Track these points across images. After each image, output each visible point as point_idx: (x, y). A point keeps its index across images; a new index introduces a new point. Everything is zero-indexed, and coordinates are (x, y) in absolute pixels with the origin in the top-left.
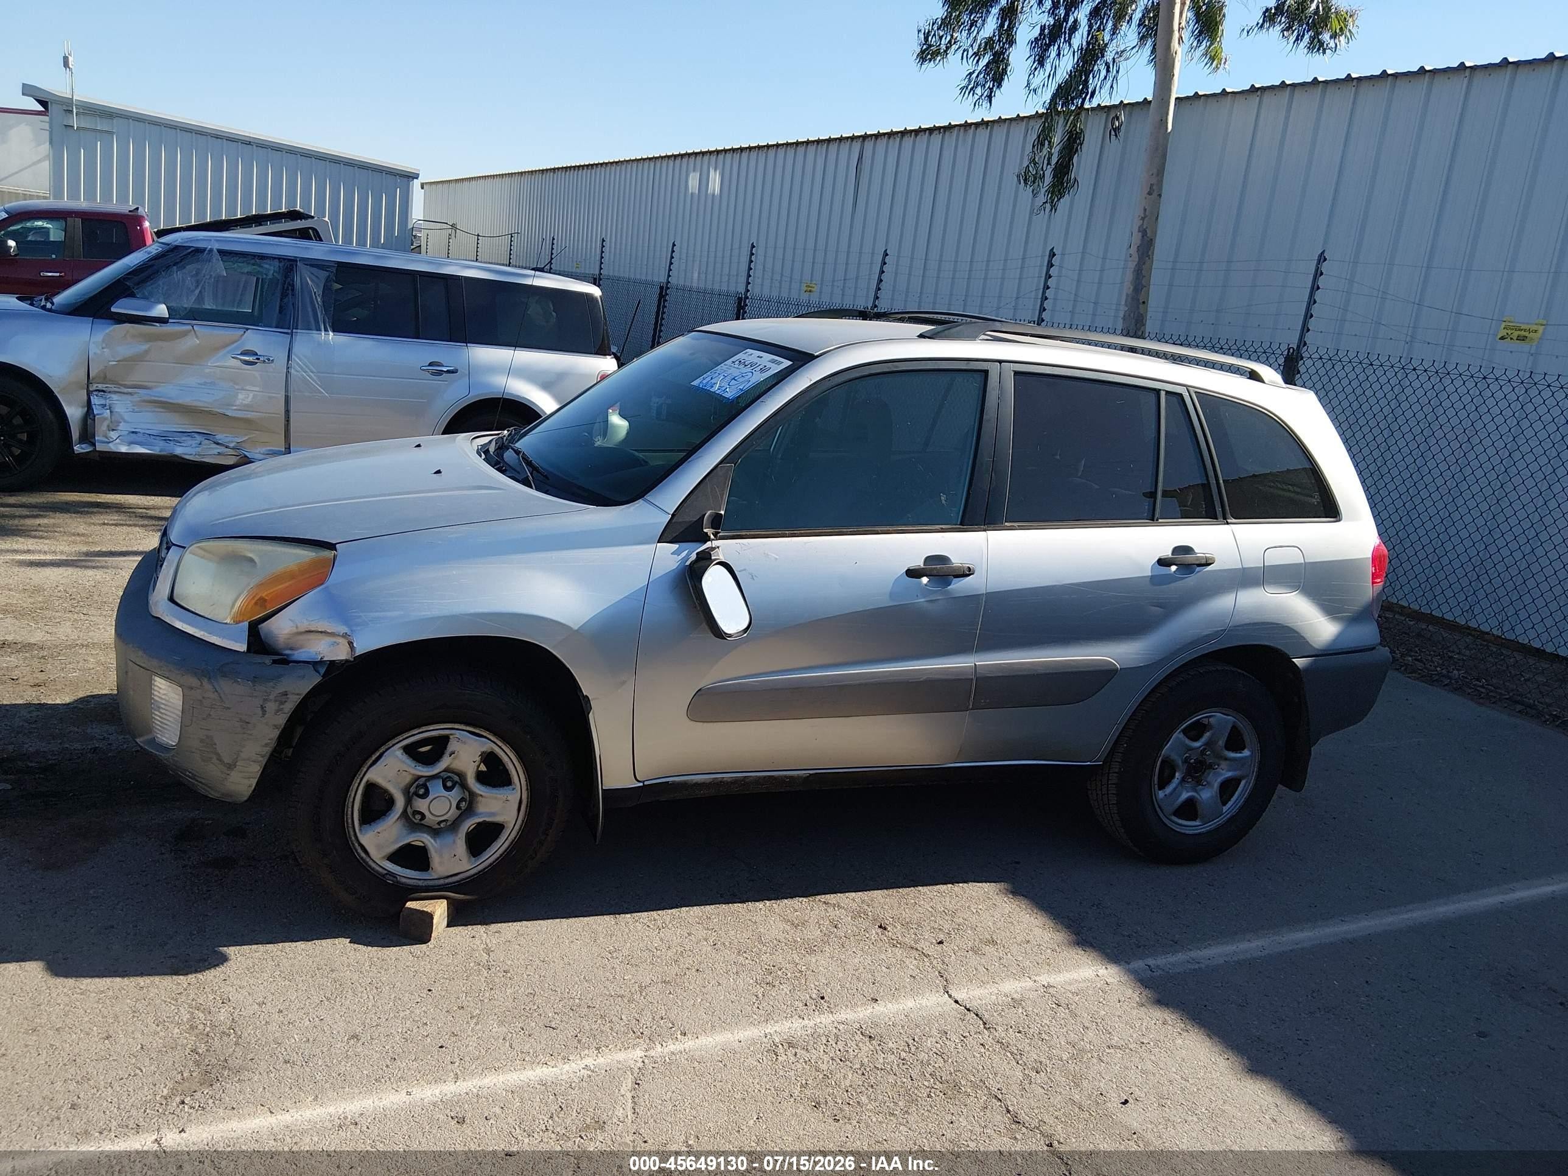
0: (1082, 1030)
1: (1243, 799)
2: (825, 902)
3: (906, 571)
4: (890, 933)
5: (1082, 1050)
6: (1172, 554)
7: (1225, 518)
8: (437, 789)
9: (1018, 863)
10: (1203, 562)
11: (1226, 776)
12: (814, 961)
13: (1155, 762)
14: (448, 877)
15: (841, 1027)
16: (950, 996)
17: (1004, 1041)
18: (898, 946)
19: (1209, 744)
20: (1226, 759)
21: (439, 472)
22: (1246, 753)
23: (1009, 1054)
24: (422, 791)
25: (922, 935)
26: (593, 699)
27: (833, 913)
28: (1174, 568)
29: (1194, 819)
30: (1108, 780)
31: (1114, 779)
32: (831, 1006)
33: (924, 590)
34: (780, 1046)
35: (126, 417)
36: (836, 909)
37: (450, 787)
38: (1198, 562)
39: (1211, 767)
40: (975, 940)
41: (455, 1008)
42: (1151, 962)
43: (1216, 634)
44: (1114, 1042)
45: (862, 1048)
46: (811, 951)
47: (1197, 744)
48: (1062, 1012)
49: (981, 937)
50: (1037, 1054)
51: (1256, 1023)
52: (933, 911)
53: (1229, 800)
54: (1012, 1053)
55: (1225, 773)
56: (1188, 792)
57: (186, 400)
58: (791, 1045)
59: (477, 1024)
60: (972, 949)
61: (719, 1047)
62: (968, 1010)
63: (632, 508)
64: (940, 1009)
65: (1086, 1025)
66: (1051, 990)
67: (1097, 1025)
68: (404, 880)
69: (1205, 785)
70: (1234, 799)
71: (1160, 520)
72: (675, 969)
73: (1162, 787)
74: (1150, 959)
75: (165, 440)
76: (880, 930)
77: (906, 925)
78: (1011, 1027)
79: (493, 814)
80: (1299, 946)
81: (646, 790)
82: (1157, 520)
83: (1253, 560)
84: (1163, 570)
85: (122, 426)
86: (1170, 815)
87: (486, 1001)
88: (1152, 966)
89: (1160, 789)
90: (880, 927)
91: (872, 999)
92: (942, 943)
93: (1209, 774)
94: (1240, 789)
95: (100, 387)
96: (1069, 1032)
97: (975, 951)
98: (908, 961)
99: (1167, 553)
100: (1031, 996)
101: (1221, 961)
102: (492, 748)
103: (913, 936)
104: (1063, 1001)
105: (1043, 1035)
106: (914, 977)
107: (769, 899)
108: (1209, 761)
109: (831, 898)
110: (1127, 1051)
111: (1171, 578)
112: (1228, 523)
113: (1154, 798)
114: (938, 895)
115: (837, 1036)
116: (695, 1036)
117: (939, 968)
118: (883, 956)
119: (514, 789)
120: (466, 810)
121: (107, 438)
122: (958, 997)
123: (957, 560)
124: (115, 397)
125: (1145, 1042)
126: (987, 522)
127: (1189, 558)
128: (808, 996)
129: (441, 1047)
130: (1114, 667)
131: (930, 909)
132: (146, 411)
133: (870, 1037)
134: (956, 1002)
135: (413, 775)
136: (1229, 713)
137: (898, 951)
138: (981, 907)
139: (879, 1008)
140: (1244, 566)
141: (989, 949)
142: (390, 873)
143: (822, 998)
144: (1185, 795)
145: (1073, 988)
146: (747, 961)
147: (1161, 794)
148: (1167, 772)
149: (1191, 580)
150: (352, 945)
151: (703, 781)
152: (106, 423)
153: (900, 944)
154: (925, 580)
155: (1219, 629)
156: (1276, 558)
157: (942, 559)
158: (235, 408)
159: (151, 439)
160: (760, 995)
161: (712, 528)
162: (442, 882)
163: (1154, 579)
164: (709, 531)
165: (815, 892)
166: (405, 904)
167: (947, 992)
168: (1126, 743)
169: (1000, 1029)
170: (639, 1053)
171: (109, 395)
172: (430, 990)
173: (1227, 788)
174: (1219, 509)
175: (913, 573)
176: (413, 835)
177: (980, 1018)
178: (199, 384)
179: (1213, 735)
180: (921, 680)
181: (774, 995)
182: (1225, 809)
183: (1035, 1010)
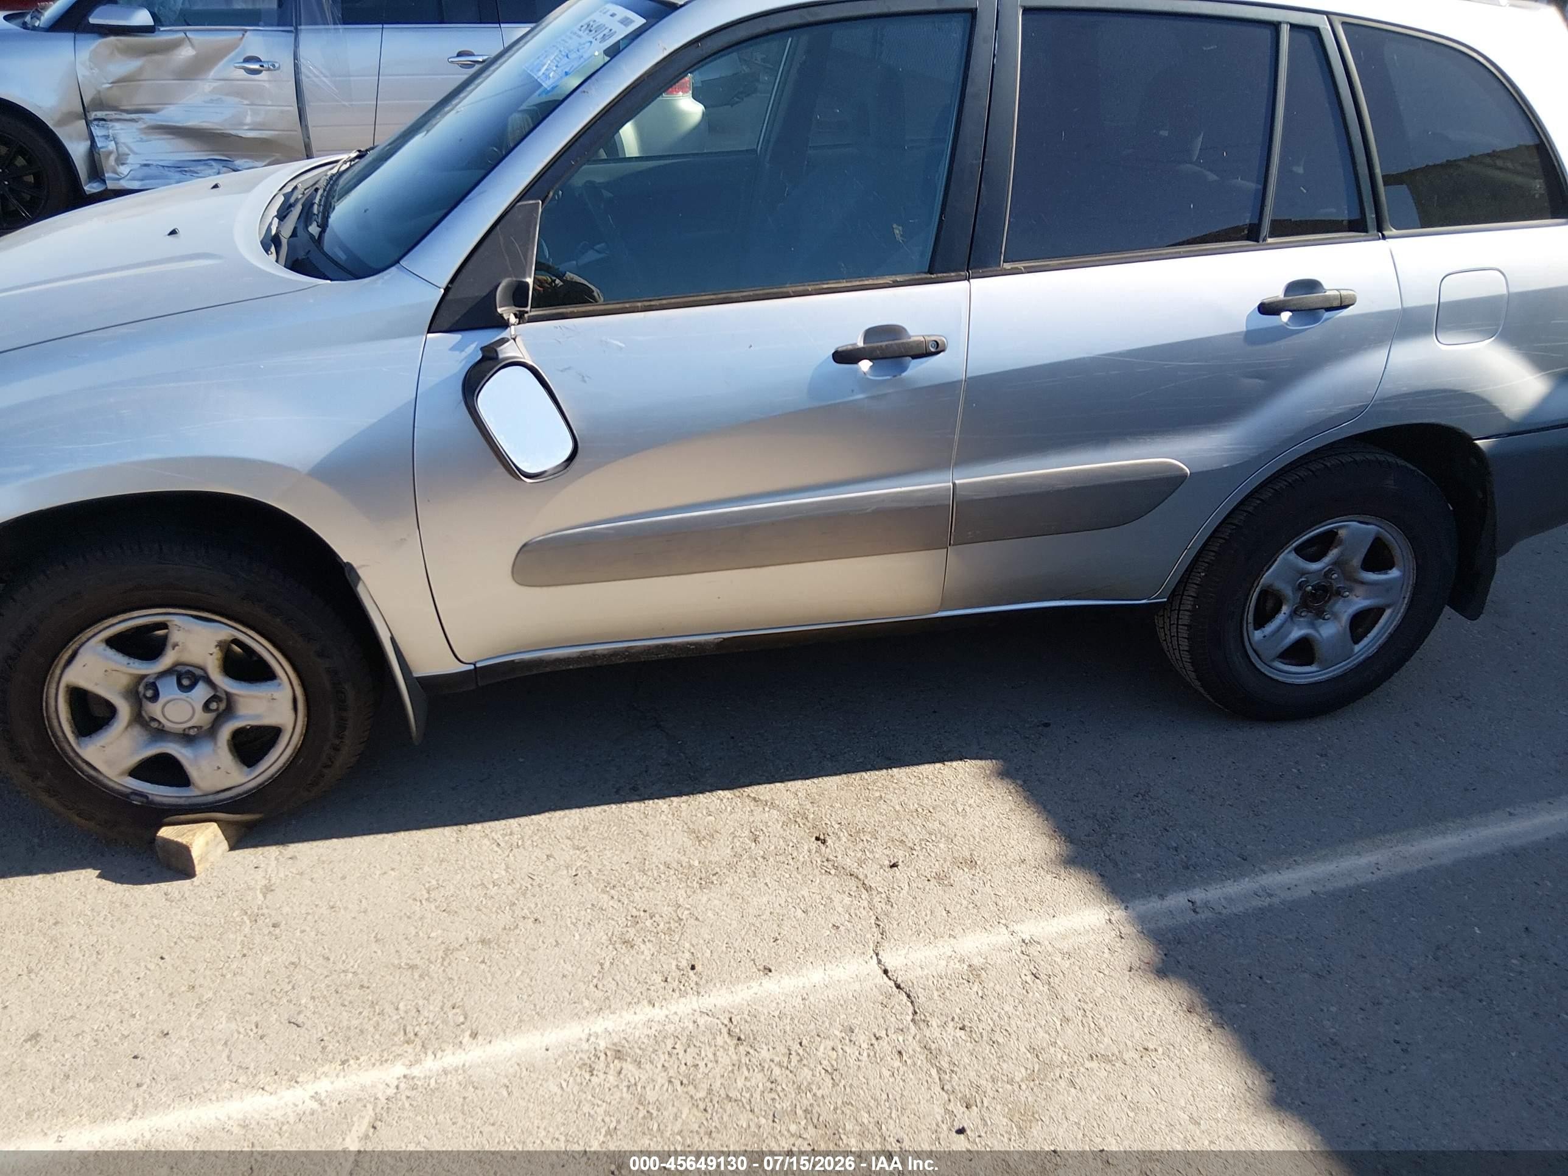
0: (1058, 1023)
1: (1387, 634)
2: (754, 799)
3: (834, 355)
4: (828, 850)
5: (1048, 1065)
6: (1285, 295)
7: (1380, 229)
8: (169, 690)
9: (1047, 725)
10: (1336, 304)
11: (1361, 606)
12: (704, 899)
13: (1247, 596)
14: (218, 792)
15: (701, 1021)
16: (879, 962)
17: (933, 1046)
18: (833, 872)
19: (1337, 563)
20: (1362, 583)
21: (173, 232)
22: (1394, 573)
23: (934, 1072)
24: (149, 693)
25: (872, 852)
26: (360, 567)
27: (761, 815)
28: (1285, 316)
29: (1310, 664)
30: (1178, 619)
31: (1185, 618)
32: (701, 983)
33: (864, 382)
34: (603, 1057)
35: (134, 147)
36: (767, 809)
37: (187, 687)
38: (1327, 305)
39: (1338, 593)
40: (945, 860)
41: (183, 989)
42: (1198, 895)
43: (1355, 413)
44: (1101, 1049)
45: (720, 1059)
46: (705, 883)
47: (1315, 566)
48: (1039, 990)
49: (956, 855)
50: (977, 1071)
51: (1333, 1009)
52: (901, 810)
53: (1365, 635)
54: (940, 1070)
55: (1359, 602)
56: (1300, 629)
57: (193, 122)
58: (619, 1055)
59: (200, 1016)
60: (938, 877)
61: (514, 1060)
62: (898, 987)
63: (380, 282)
64: (857, 986)
65: (1069, 1014)
66: (1033, 950)
67: (1085, 1016)
68: (158, 799)
69: (1328, 619)
70: (1371, 635)
71: (1270, 240)
72: (506, 918)
73: (1260, 624)
74: (1197, 890)
75: (181, 171)
76: (815, 845)
77: (856, 835)
78: (953, 1020)
79: (258, 717)
80: (1432, 863)
81: (478, 673)
82: (1264, 240)
83: (1419, 296)
84: (1269, 321)
85: (131, 159)
86: (1273, 660)
87: (229, 976)
88: (1198, 903)
89: (1256, 629)
90: (817, 839)
91: (765, 968)
92: (897, 866)
93: (1335, 603)
94: (1382, 621)
95: (100, 114)
96: (1038, 1029)
97: (941, 878)
98: (837, 898)
99: (1276, 292)
100: (999, 961)
101: (1307, 892)
102: (233, 635)
103: (859, 854)
104: (1044, 969)
105: (997, 1034)
106: (838, 928)
107: (679, 794)
108: (1336, 585)
109: (764, 791)
110: (1119, 1064)
111: (1282, 332)
112: (1384, 237)
113: (1247, 644)
114: (918, 782)
115: (690, 1037)
116: (489, 1038)
117: (879, 910)
118: (805, 892)
119: (280, 685)
120: (224, 710)
121: (116, 173)
122: (889, 961)
123: (917, 332)
124: (117, 125)
125: (1151, 1047)
126: (971, 266)
127: (1311, 298)
128: (674, 963)
129: (135, 1057)
130: (1178, 473)
131: (898, 807)
132: (155, 139)
133: (739, 1039)
134: (886, 972)
135: (131, 674)
136: (1371, 521)
137: (830, 882)
138: (971, 801)
139: (770, 986)
140: (1405, 306)
141: (962, 877)
142: (136, 793)
143: (693, 968)
144: (1296, 633)
145: (1065, 946)
146: (611, 903)
147: (1258, 635)
148: (1270, 604)
149: (1314, 333)
150: (99, 880)
151: (566, 656)
152: (112, 158)
153: (836, 868)
154: (865, 365)
155: (1358, 405)
156: (1458, 290)
157: (892, 331)
158: (246, 127)
159: (166, 172)
160: (607, 964)
161: (516, 306)
162: (211, 798)
163: (1252, 337)
164: (507, 312)
165: (747, 781)
166: (156, 833)
167: (877, 955)
168: (1204, 571)
169: (934, 1022)
170: (399, 1069)
171: (111, 124)
172: (162, 958)
173: (1361, 622)
174: (1371, 216)
175: (846, 357)
176: (159, 744)
177: (912, 1002)
178: (205, 102)
179: (1342, 554)
180: (868, 511)
181: (627, 962)
182: (1357, 648)
183: (998, 987)
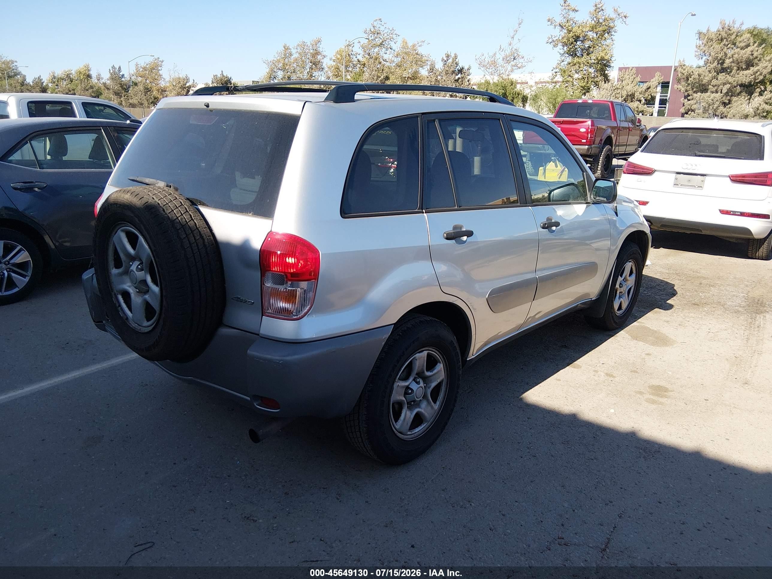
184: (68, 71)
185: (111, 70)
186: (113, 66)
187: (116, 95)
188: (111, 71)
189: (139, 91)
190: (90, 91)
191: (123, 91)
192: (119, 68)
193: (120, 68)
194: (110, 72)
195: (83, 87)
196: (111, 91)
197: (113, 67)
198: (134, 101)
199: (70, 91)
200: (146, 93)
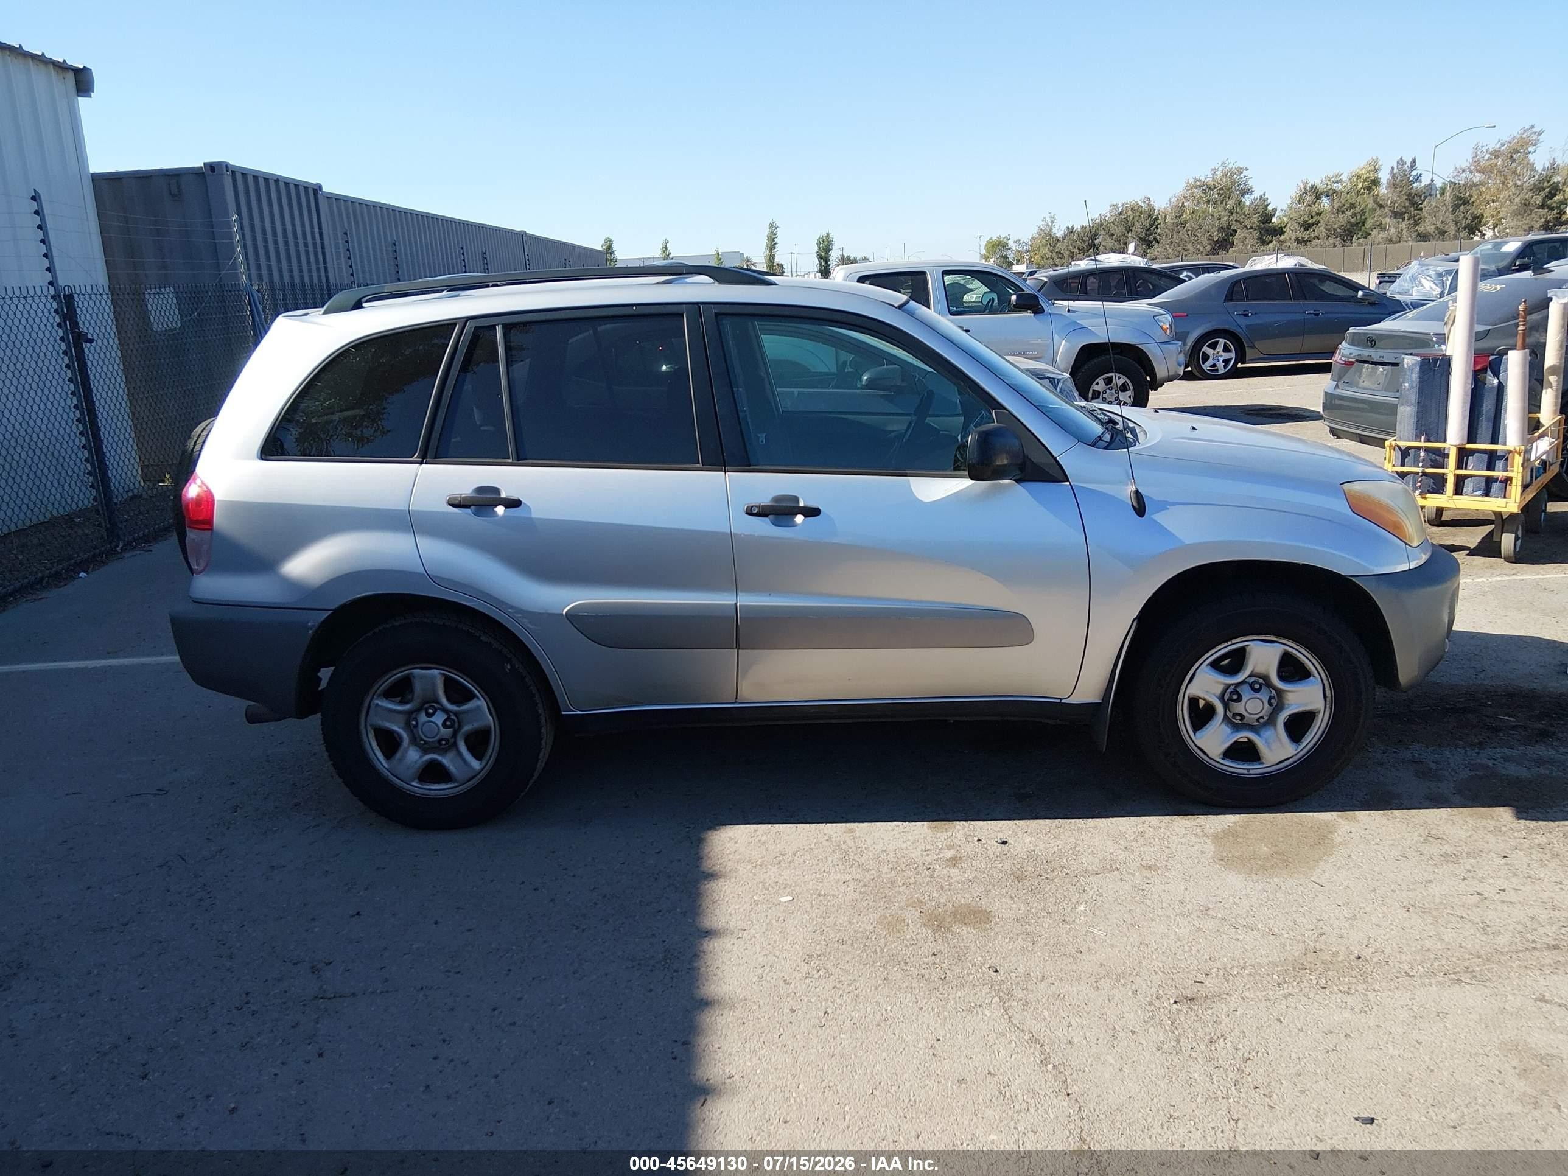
184: (1333, 177)
185: (1395, 168)
186: (1401, 159)
187: (1395, 218)
188: (1395, 171)
189: (1443, 206)
190: (1349, 213)
191: (1412, 209)
192: (1411, 163)
193: (1414, 161)
194: (1392, 172)
195: (1336, 207)
196: (1387, 209)
197: (1401, 162)
198: (1428, 227)
199: (1312, 217)
200: (1456, 207)
